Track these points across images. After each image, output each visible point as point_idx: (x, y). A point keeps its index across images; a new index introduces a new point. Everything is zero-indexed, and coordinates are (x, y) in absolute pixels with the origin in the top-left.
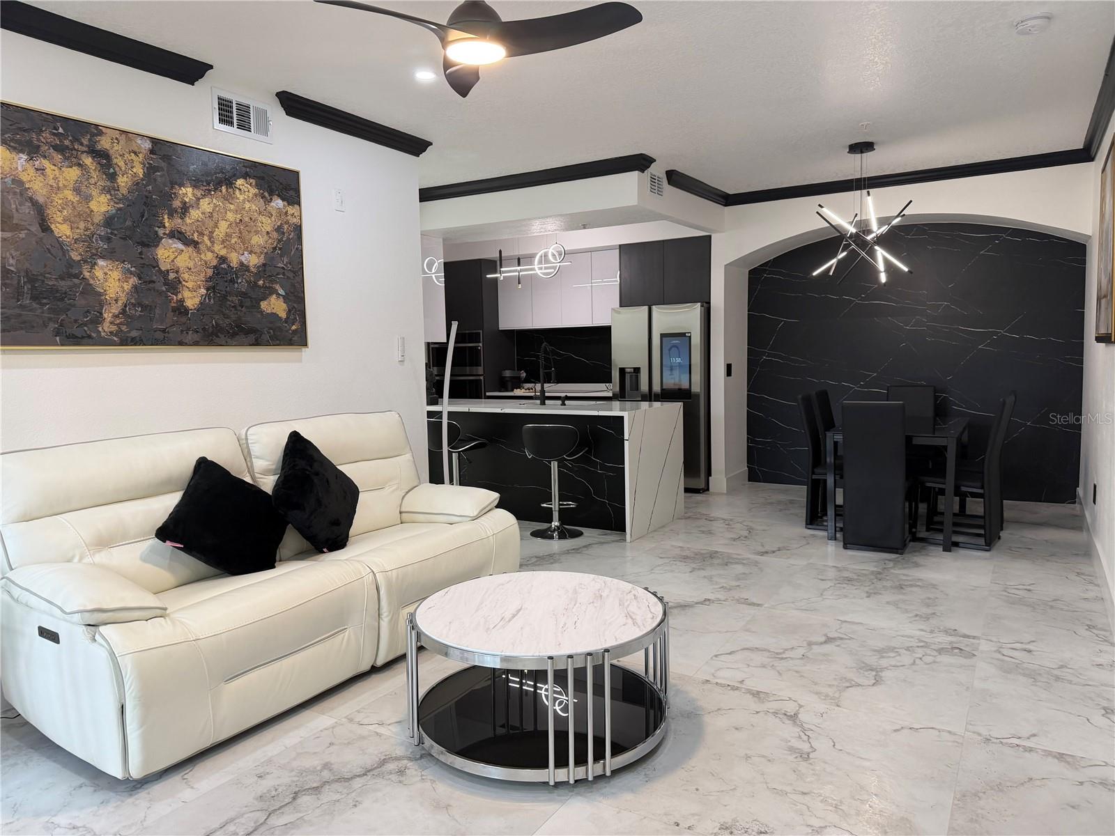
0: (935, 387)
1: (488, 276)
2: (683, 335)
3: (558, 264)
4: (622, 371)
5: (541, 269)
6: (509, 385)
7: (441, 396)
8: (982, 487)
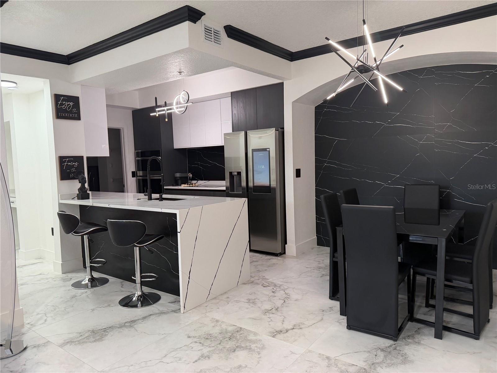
0: (440, 186)
1: (151, 114)
2: (265, 150)
3: (186, 104)
4: (231, 173)
5: (177, 108)
6: (180, 182)
7: (147, 188)
8: (471, 282)
